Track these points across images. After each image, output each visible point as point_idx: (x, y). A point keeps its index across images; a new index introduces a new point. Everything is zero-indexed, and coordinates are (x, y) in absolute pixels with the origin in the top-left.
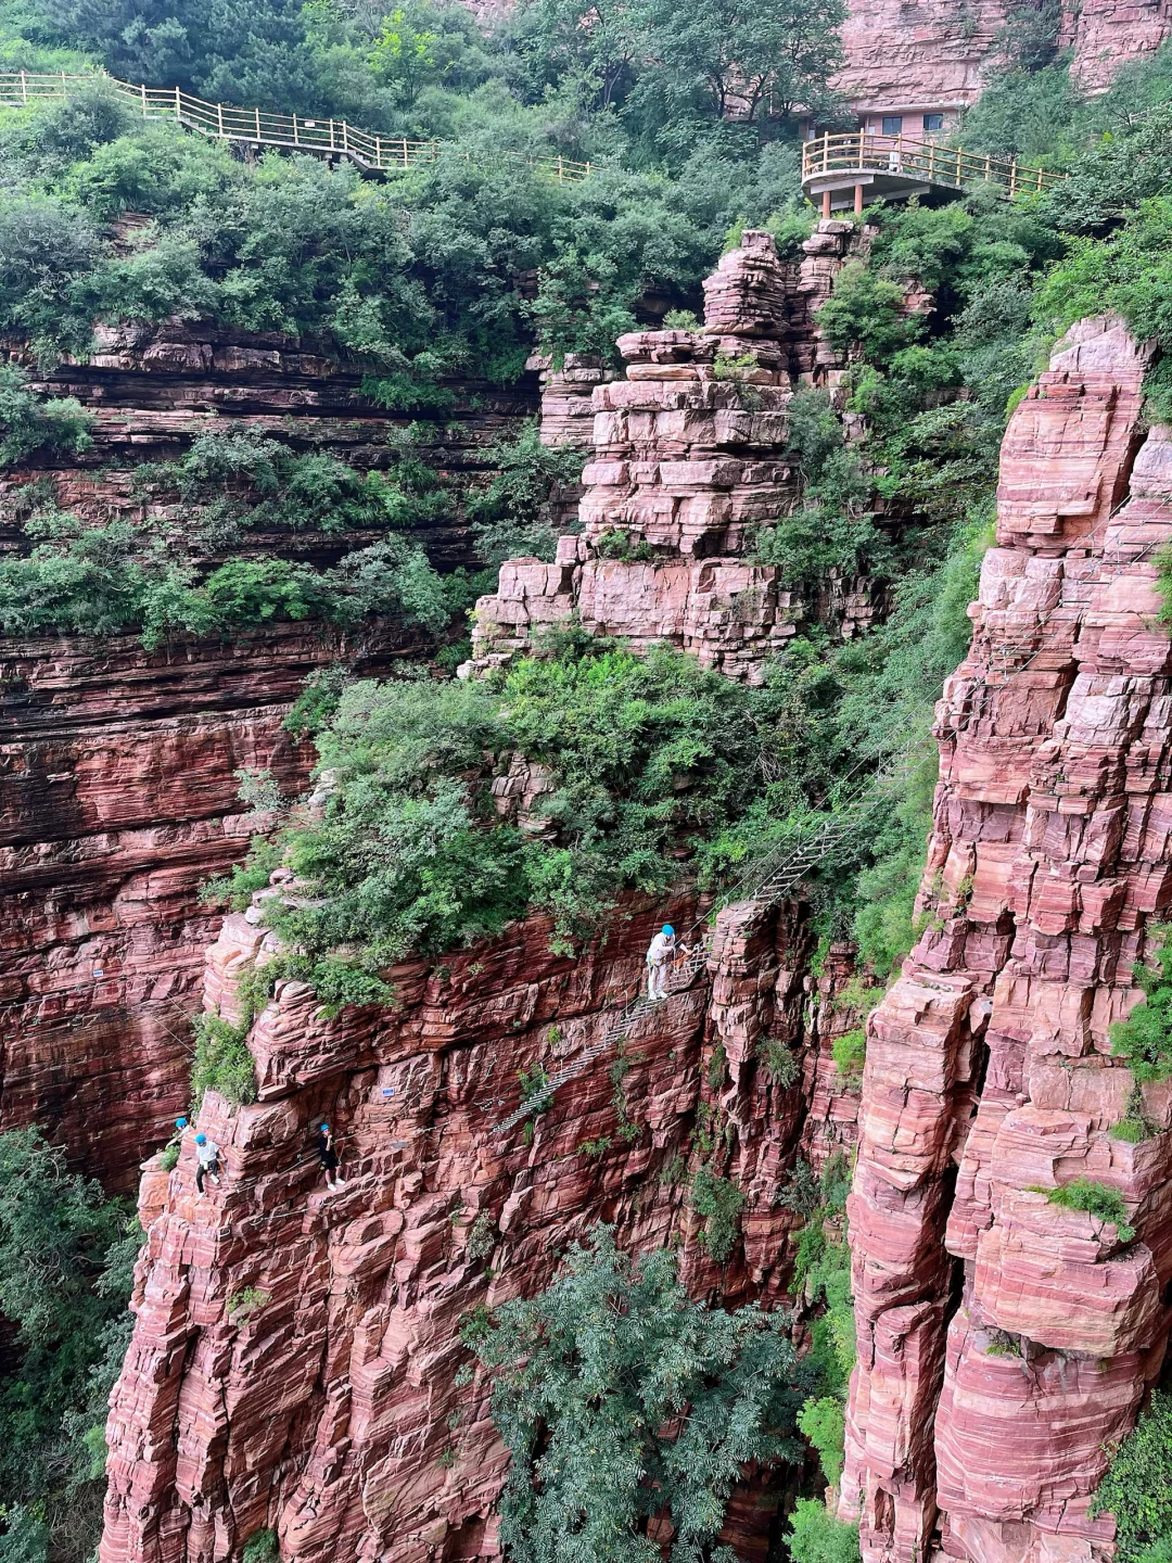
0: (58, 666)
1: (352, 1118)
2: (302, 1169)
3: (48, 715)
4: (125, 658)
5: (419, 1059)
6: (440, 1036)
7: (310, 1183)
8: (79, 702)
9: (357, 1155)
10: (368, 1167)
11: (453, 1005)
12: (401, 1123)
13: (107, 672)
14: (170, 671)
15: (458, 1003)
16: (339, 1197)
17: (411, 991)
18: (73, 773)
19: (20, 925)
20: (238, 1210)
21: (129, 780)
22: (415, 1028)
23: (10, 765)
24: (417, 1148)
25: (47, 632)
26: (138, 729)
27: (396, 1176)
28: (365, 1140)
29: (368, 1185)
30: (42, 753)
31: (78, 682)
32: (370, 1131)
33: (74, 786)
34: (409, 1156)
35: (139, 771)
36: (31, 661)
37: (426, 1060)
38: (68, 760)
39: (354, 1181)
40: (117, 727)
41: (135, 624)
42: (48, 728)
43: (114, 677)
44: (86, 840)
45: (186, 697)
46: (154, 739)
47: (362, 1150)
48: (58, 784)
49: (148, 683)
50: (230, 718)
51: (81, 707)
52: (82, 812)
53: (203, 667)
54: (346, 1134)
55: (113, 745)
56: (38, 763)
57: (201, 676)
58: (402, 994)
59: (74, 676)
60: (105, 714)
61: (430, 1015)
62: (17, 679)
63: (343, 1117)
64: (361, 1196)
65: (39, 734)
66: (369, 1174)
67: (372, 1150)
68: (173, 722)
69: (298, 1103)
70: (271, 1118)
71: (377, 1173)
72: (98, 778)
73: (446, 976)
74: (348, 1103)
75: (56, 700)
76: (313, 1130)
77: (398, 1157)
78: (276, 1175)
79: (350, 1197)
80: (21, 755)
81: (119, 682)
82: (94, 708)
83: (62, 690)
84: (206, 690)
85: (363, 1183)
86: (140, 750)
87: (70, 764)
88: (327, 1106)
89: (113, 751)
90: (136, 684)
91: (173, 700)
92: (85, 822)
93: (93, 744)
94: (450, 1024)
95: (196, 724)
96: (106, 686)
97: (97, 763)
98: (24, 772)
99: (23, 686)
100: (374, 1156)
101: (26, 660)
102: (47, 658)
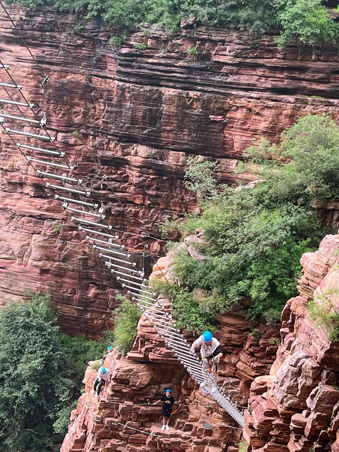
0: (228, 48)
1: (189, 394)
2: (149, 408)
3: (217, 78)
4: (271, 50)
5: (232, 380)
6: (246, 372)
7: (153, 418)
8: (237, 73)
9: (186, 418)
10: (189, 428)
11: (258, 358)
12: (215, 413)
13: (256, 57)
14: (298, 64)
15: (262, 358)
16: (165, 436)
17: (234, 336)
18: (225, 117)
19: (182, 199)
20: (108, 411)
21: (256, 130)
22: (233, 360)
23: (192, 104)
24: (222, 434)
25: (223, 25)
26: (267, 99)
27: (205, 443)
28: (194, 413)
29: (185, 438)
30: (209, 101)
31: (238, 60)
32: (197, 408)
33: (224, 126)
34: (216, 435)
35: (262, 126)
36: (215, 43)
37: (238, 383)
38: (222, 109)
39: (179, 432)
40: (254, 94)
41: (276, 30)
42: (215, 86)
43: (260, 61)
44: (223, 161)
45: (304, 84)
46: (276, 108)
47: (191, 416)
48: (214, 122)
49: (282, 69)
50: (331, 104)
51: (236, 77)
52: (224, 143)
53: (320, 65)
54: (184, 402)
55: (250, 105)
56: (206, 105)
57: (318, 71)
58: (227, 335)
59: (236, 56)
60: (249, 85)
61: (243, 357)
62: (204, 52)
63: (184, 392)
64: (179, 443)
65: (210, 89)
66: (189, 433)
67: (196, 420)
68: (291, 98)
69: (153, 369)
70: (130, 370)
71: (193, 434)
72: (237, 125)
73: (258, 337)
74: (186, 384)
75: (224, 70)
76: (161, 390)
77: (209, 432)
78: (131, 403)
79: (173, 439)
80: (198, 100)
81: (262, 66)
82: (244, 79)
83: (227, 64)
84: (319, 81)
85: (183, 436)
86: (266, 112)
87: (224, 111)
88: (174, 380)
89: (250, 110)
90: (274, 69)
91: (295, 84)
92: (225, 149)
93: (239, 102)
94: (253, 369)
95: (307, 103)
96: (255, 66)
97: (239, 115)
98: (198, 110)
99: (207, 57)
100: (195, 424)
101: (212, 41)
102: (223, 42)
